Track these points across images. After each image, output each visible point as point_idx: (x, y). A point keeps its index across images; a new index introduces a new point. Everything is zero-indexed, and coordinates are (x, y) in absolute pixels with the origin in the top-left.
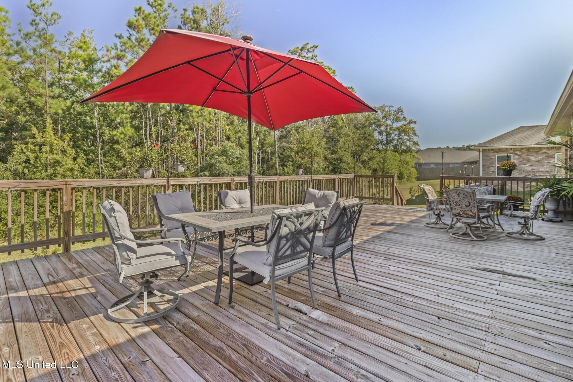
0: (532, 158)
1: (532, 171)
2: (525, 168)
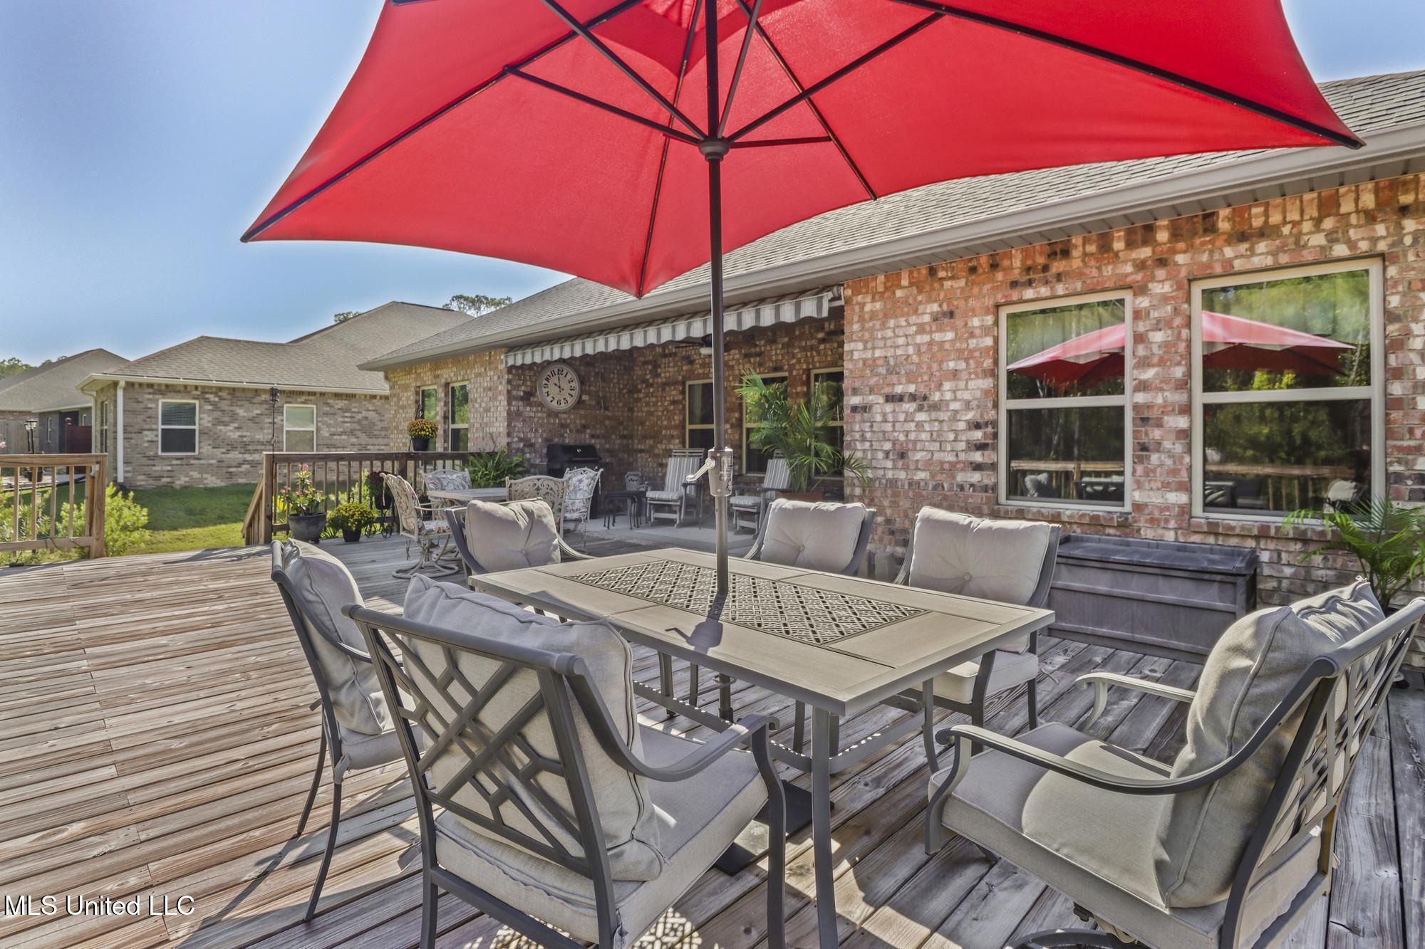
0: (241, 412)
2: (225, 433)
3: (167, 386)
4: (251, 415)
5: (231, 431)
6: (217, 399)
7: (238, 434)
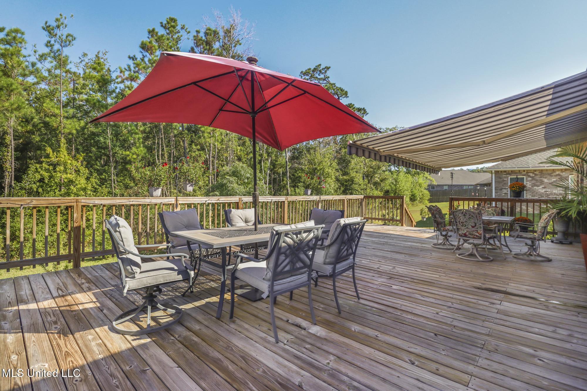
0: (546, 180)
1: (545, 193)
2: (538, 190)
3: (512, 171)
5: (540, 189)
6: (534, 175)
7: (544, 190)
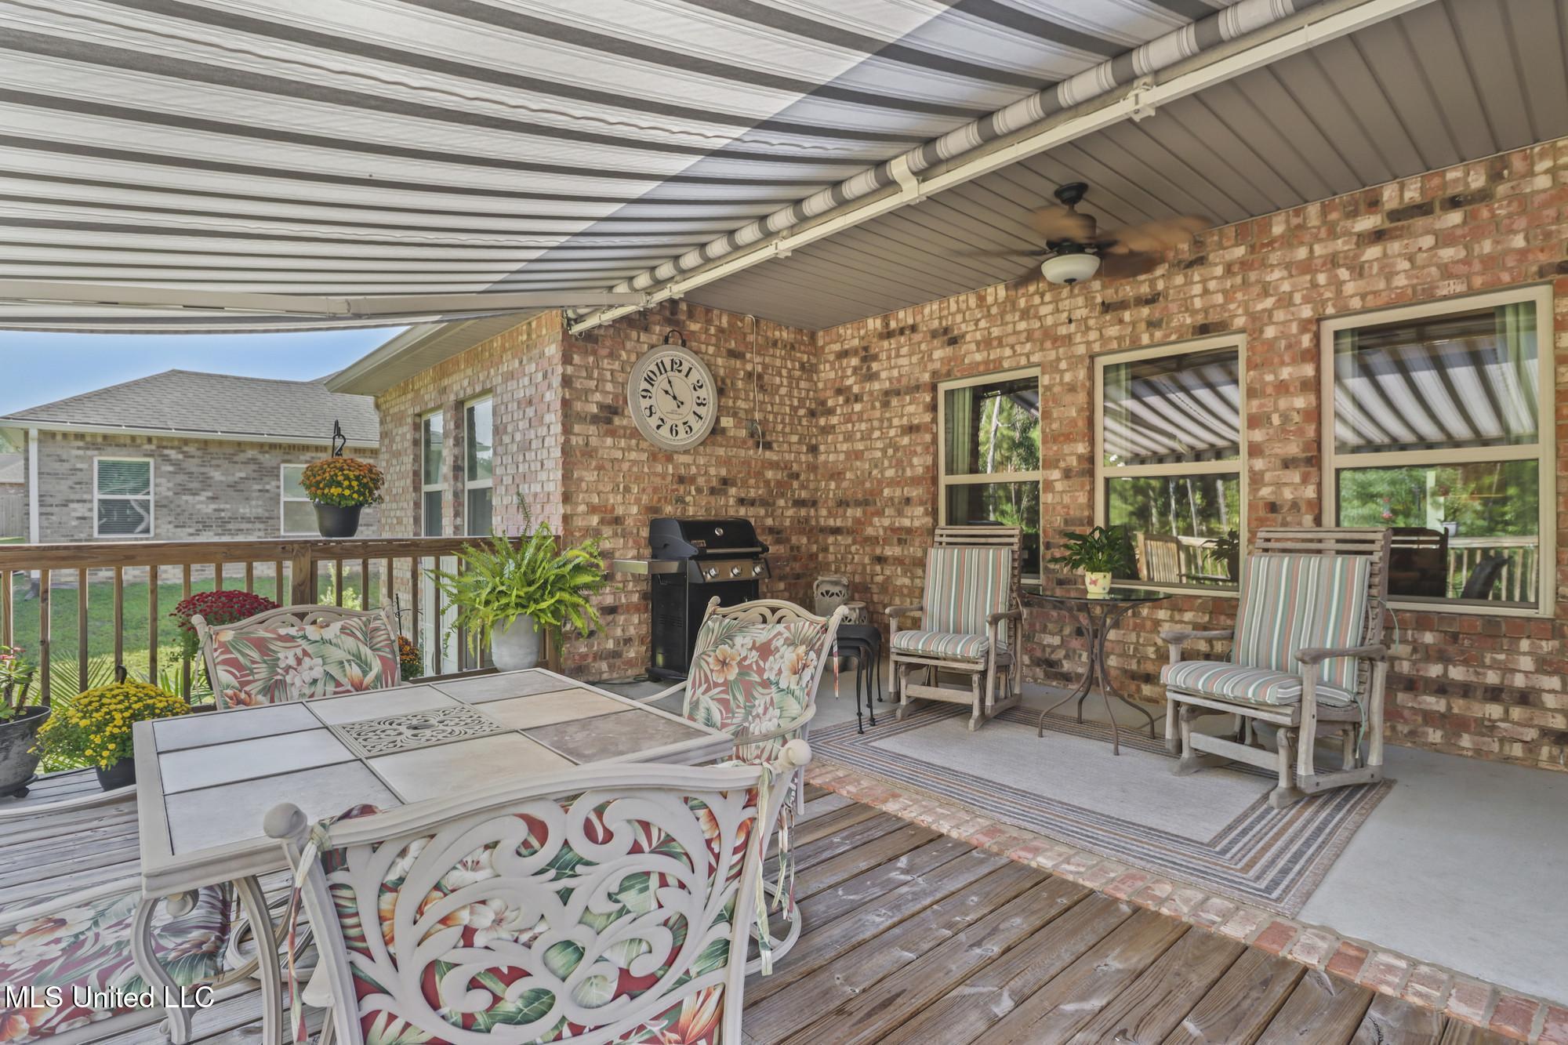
0: (217, 475)
1: (217, 515)
2: (193, 506)
3: (105, 437)
4: (231, 479)
5: (201, 502)
6: (180, 457)
7: (213, 506)
